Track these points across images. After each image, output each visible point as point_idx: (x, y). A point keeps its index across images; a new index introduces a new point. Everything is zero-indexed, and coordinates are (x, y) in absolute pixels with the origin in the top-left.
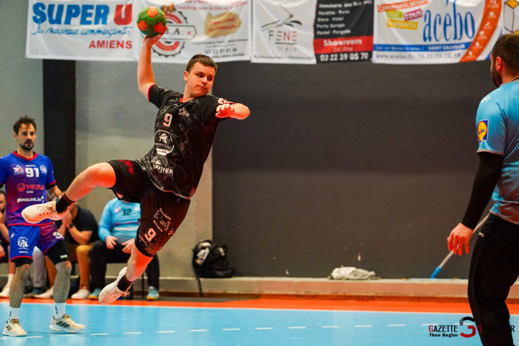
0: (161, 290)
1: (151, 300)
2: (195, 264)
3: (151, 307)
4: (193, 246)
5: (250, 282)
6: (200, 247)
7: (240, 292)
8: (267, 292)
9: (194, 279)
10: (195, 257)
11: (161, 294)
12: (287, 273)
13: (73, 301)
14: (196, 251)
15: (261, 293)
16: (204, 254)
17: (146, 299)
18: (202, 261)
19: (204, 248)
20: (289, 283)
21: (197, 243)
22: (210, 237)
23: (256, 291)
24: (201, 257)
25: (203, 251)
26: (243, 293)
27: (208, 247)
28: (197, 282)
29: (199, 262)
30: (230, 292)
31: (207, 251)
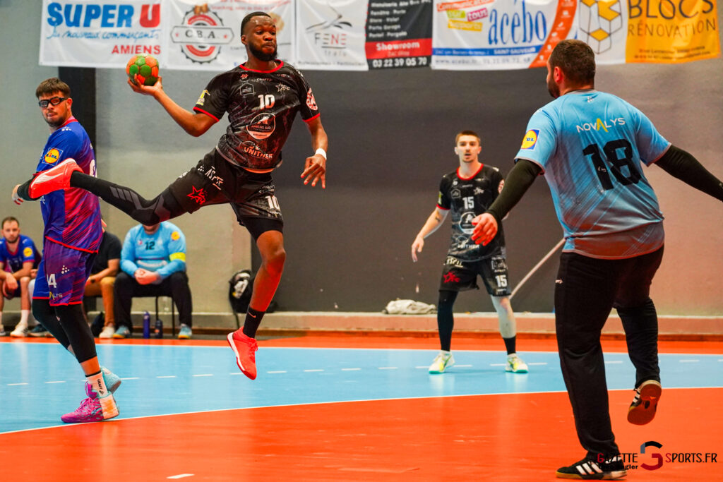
0: (194, 327)
1: (183, 339)
2: (232, 298)
3: (182, 348)
4: (230, 278)
5: (295, 318)
6: (237, 278)
7: (284, 329)
8: (313, 329)
9: (231, 314)
10: (232, 290)
11: (195, 332)
12: (336, 307)
13: (101, 341)
14: (233, 283)
15: (307, 330)
16: (242, 287)
17: (177, 338)
18: (240, 294)
19: (242, 279)
20: (339, 318)
21: (233, 275)
22: (249, 267)
23: (301, 328)
24: (239, 290)
25: (240, 283)
26: (287, 329)
27: (247, 278)
28: (234, 317)
29: (236, 295)
30: (271, 328)
31: (246, 282)
